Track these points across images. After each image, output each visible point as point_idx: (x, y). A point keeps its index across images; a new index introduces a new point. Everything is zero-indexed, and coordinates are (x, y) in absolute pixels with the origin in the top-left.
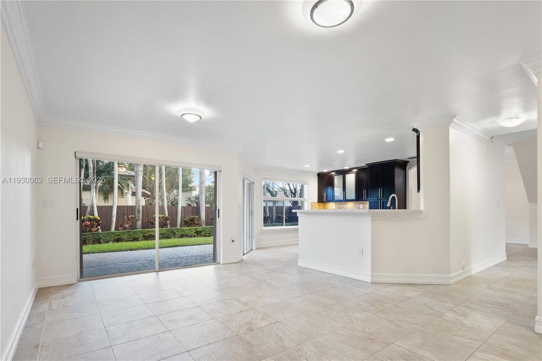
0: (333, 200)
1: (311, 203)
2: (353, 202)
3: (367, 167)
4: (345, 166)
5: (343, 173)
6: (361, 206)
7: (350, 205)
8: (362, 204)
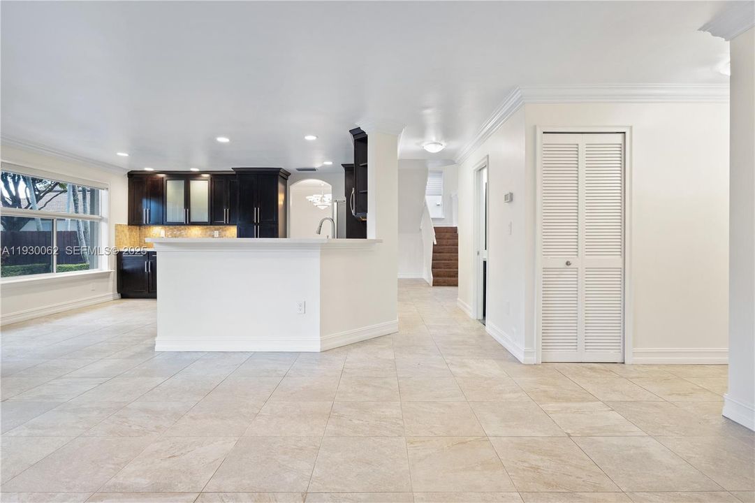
0: (162, 221)
1: (117, 225)
2: (201, 227)
3: (234, 173)
4: (191, 167)
5: (186, 178)
6: (216, 233)
7: (195, 231)
8: (218, 230)
